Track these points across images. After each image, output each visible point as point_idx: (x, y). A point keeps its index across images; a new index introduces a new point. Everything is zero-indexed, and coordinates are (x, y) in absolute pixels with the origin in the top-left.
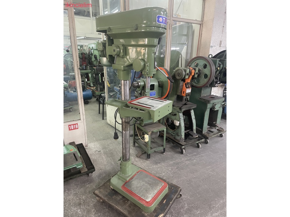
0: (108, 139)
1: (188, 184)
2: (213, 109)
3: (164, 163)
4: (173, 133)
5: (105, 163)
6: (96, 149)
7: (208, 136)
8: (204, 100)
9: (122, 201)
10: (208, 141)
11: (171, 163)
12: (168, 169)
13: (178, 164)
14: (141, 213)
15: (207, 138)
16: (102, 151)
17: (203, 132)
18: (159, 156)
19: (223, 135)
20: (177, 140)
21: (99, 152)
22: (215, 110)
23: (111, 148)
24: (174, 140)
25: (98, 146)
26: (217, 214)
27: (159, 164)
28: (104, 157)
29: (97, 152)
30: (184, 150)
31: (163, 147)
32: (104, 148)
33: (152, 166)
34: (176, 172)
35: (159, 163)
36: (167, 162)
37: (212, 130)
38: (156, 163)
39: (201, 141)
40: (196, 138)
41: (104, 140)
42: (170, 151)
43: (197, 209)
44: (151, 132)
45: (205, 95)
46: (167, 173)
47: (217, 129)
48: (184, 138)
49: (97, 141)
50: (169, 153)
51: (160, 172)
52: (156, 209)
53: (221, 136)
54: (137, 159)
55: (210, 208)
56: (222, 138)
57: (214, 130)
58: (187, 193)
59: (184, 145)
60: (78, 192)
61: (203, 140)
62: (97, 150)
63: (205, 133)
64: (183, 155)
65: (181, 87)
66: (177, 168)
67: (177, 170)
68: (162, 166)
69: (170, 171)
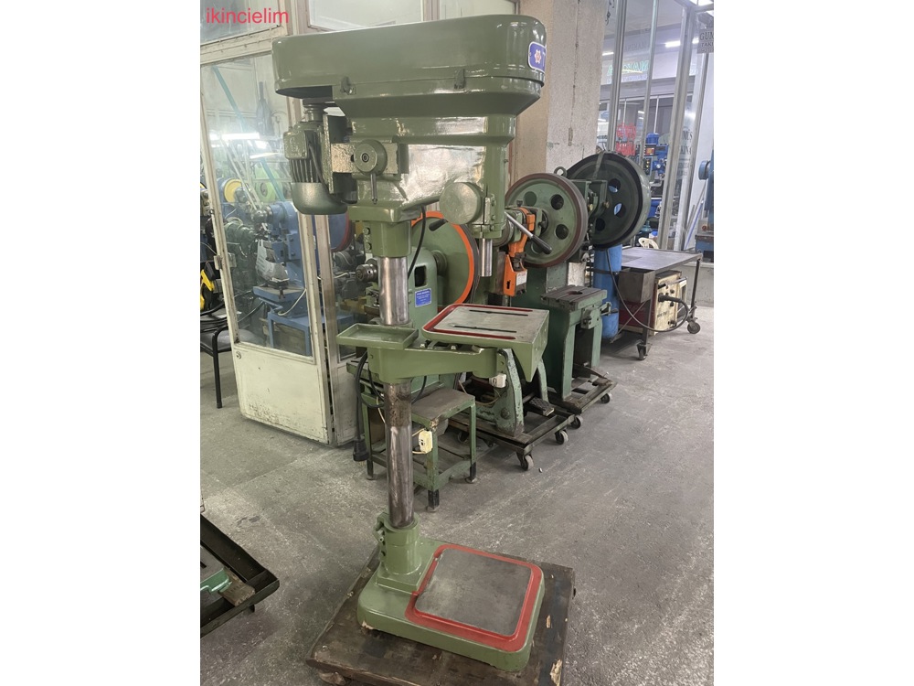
0: (267, 471)
1: (576, 554)
2: (583, 327)
3: (484, 510)
4: (489, 413)
5: (295, 554)
6: (239, 514)
7: (578, 406)
8: (558, 301)
9: (419, 660)
10: (581, 419)
11: (505, 503)
12: (504, 525)
13: (524, 502)
14: (496, 677)
15: (579, 412)
16: (264, 517)
17: (564, 397)
18: (460, 490)
19: (610, 395)
20: (503, 431)
21: (253, 520)
22: (590, 327)
23: (293, 498)
24: (495, 433)
25: (241, 500)
26: (682, 618)
27: (471, 517)
28: (279, 534)
29: (248, 525)
30: (528, 458)
31: (469, 462)
32: (267, 504)
33: (452, 528)
34: (530, 528)
35: (471, 512)
36: (493, 504)
37: (582, 387)
38: (463, 515)
39: (565, 423)
40: (550, 416)
41: (255, 476)
42: (487, 470)
43: (629, 620)
44: (437, 420)
45: (555, 288)
46: (506, 536)
47: (593, 380)
48: (522, 423)
49: (229, 484)
50: (488, 476)
51: (486, 540)
52: (535, 653)
53: (606, 400)
55: (659, 606)
56: (608, 404)
57: (586, 386)
58: (584, 582)
59: (527, 444)
60: (238, 676)
61: (570, 419)
62: (245, 515)
63: (567, 398)
64: (528, 474)
65: (501, 270)
66: (528, 516)
67: (529, 522)
68: (483, 518)
69: (510, 528)
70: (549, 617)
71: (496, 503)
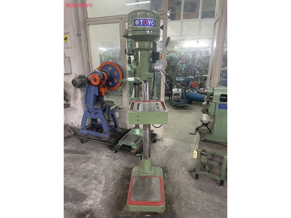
0: (185, 142)
3: (207, 194)
5: (159, 158)
11: (217, 200)
16: (168, 149)
23: (178, 150)
25: (171, 143)
27: (200, 191)
28: (164, 153)
29: (164, 147)
32: (173, 147)
34: (208, 212)
35: (203, 191)
36: (213, 197)
38: (200, 188)
41: (181, 141)
44: (201, 150)
46: (198, 205)
49: (175, 139)
51: (192, 199)
52: (135, 213)
54: (186, 172)
62: (167, 146)
66: (215, 210)
67: (212, 211)
68: (202, 195)
69: (203, 205)
70: (150, 216)
71: (215, 197)
